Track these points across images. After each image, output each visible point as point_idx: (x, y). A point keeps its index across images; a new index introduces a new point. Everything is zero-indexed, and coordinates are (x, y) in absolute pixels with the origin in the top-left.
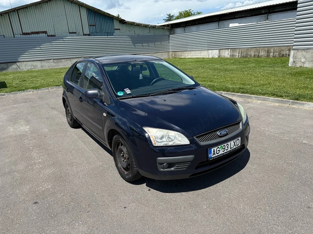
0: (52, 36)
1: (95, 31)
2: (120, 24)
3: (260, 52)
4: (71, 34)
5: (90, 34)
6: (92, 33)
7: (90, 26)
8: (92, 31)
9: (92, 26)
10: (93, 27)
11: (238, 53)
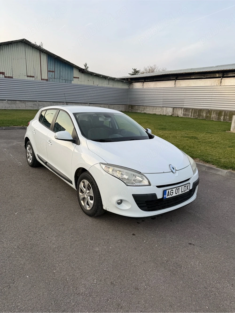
0: (9, 77)
1: (54, 77)
2: (80, 72)
3: (212, 114)
4: (28, 78)
5: (48, 79)
6: (50, 79)
7: (49, 71)
8: (50, 76)
9: (51, 71)
10: (52, 73)
11: (191, 113)
